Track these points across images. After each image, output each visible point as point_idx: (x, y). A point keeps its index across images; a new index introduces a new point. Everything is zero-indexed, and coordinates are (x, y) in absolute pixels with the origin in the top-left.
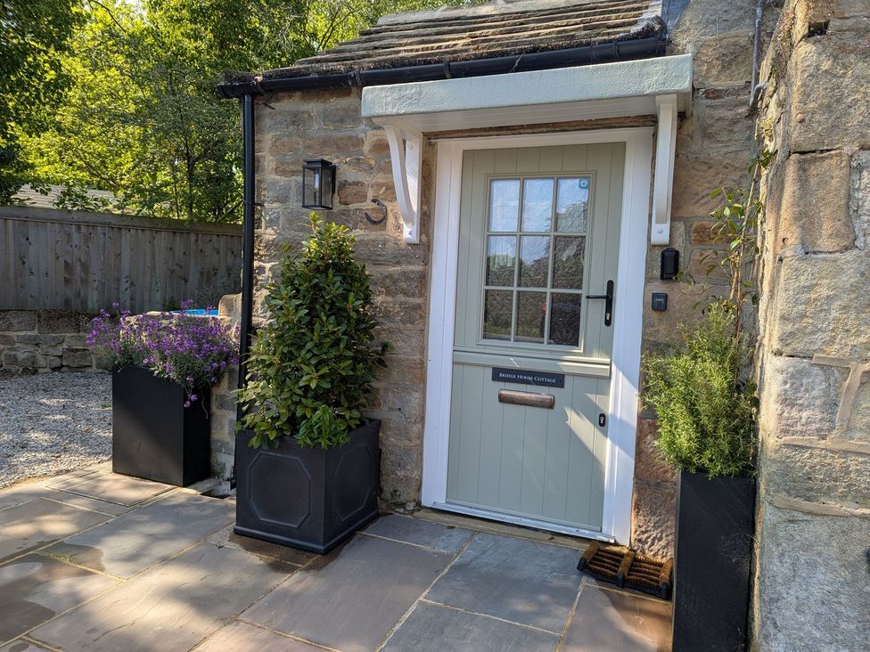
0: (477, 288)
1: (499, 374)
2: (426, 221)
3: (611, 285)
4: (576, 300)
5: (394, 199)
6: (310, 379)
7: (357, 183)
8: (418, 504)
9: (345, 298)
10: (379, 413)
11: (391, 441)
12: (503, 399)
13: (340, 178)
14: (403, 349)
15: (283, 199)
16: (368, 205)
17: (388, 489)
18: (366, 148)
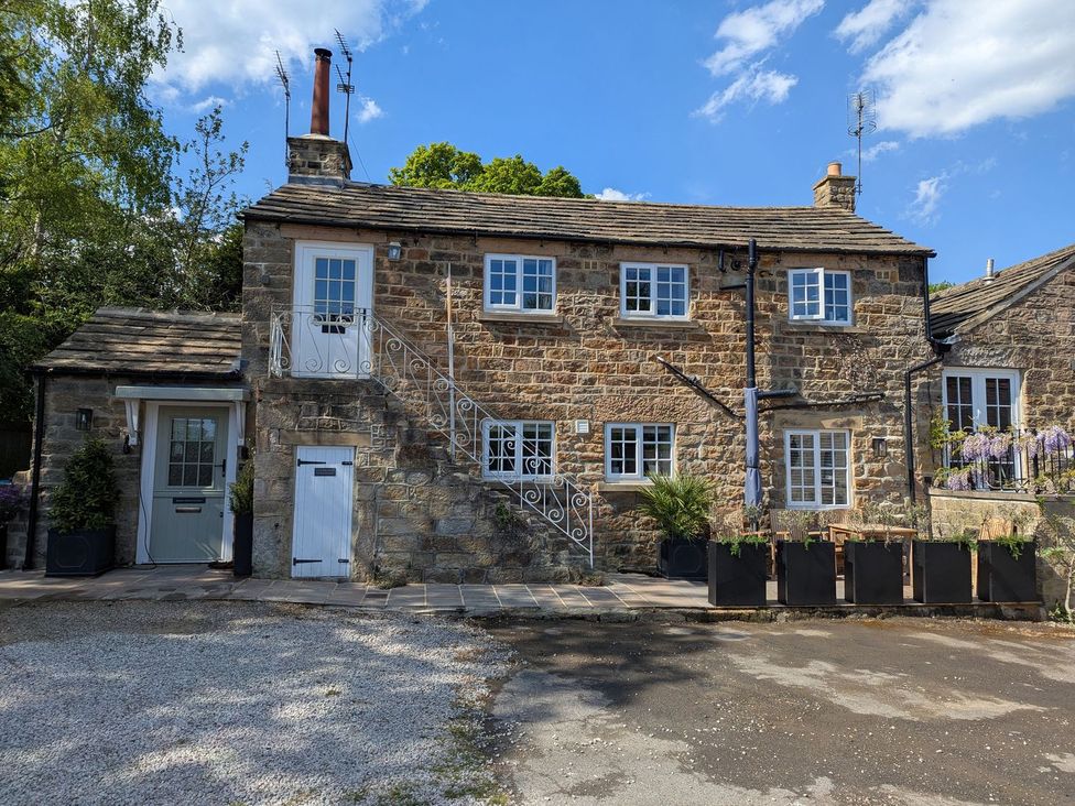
0: (166, 463)
1: (176, 500)
2: (140, 435)
3: (225, 461)
4: (210, 468)
5: (126, 425)
6: (91, 502)
7: (103, 418)
8: (134, 563)
9: (105, 470)
10: (117, 522)
11: (121, 534)
12: (177, 511)
13: (94, 415)
14: (128, 493)
15: (60, 424)
16: (110, 428)
17: (118, 558)
18: (110, 403)
